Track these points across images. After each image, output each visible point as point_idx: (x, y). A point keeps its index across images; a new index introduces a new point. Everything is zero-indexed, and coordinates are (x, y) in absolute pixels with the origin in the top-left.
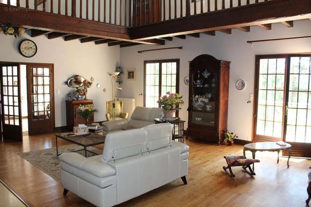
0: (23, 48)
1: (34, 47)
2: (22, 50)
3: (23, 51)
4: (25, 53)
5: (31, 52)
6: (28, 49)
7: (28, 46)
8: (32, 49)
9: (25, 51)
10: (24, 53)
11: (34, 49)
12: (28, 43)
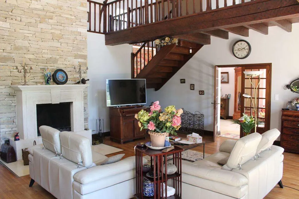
0: (236, 50)
1: (247, 47)
2: (235, 52)
3: (237, 53)
4: (239, 55)
5: (244, 53)
6: (241, 50)
7: (240, 47)
8: (245, 49)
9: (239, 53)
10: (237, 55)
11: (247, 49)
12: (241, 44)
